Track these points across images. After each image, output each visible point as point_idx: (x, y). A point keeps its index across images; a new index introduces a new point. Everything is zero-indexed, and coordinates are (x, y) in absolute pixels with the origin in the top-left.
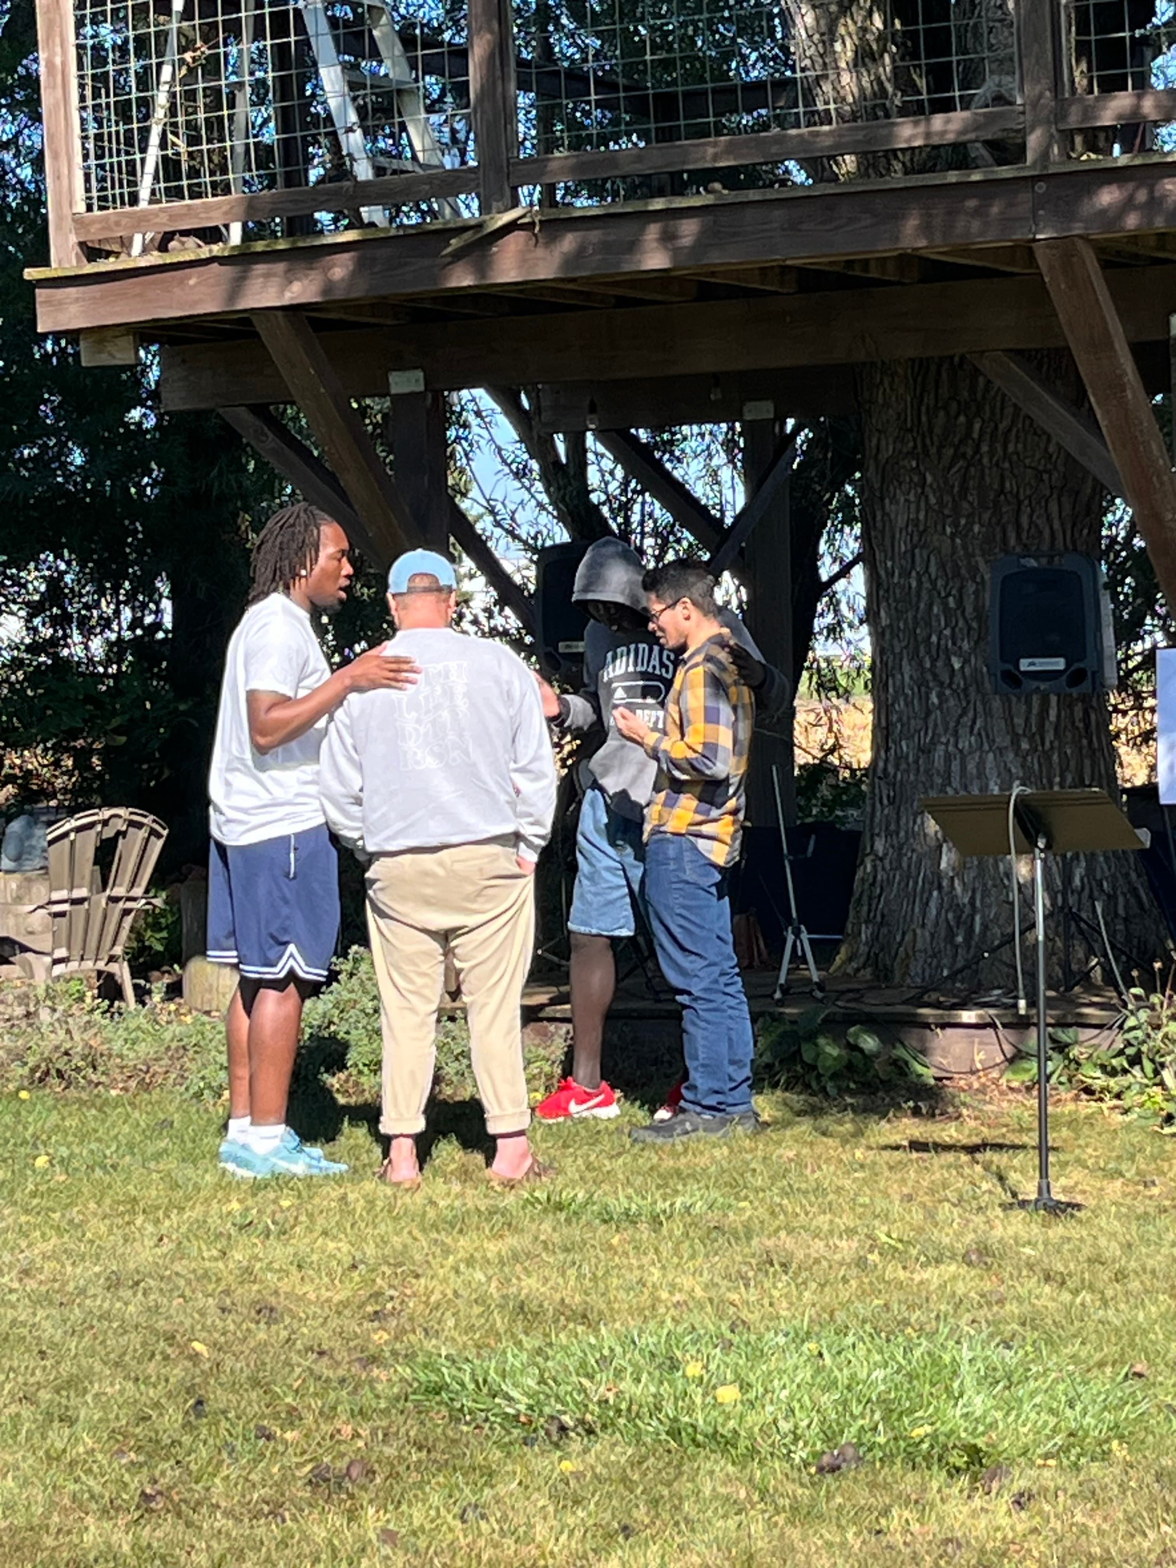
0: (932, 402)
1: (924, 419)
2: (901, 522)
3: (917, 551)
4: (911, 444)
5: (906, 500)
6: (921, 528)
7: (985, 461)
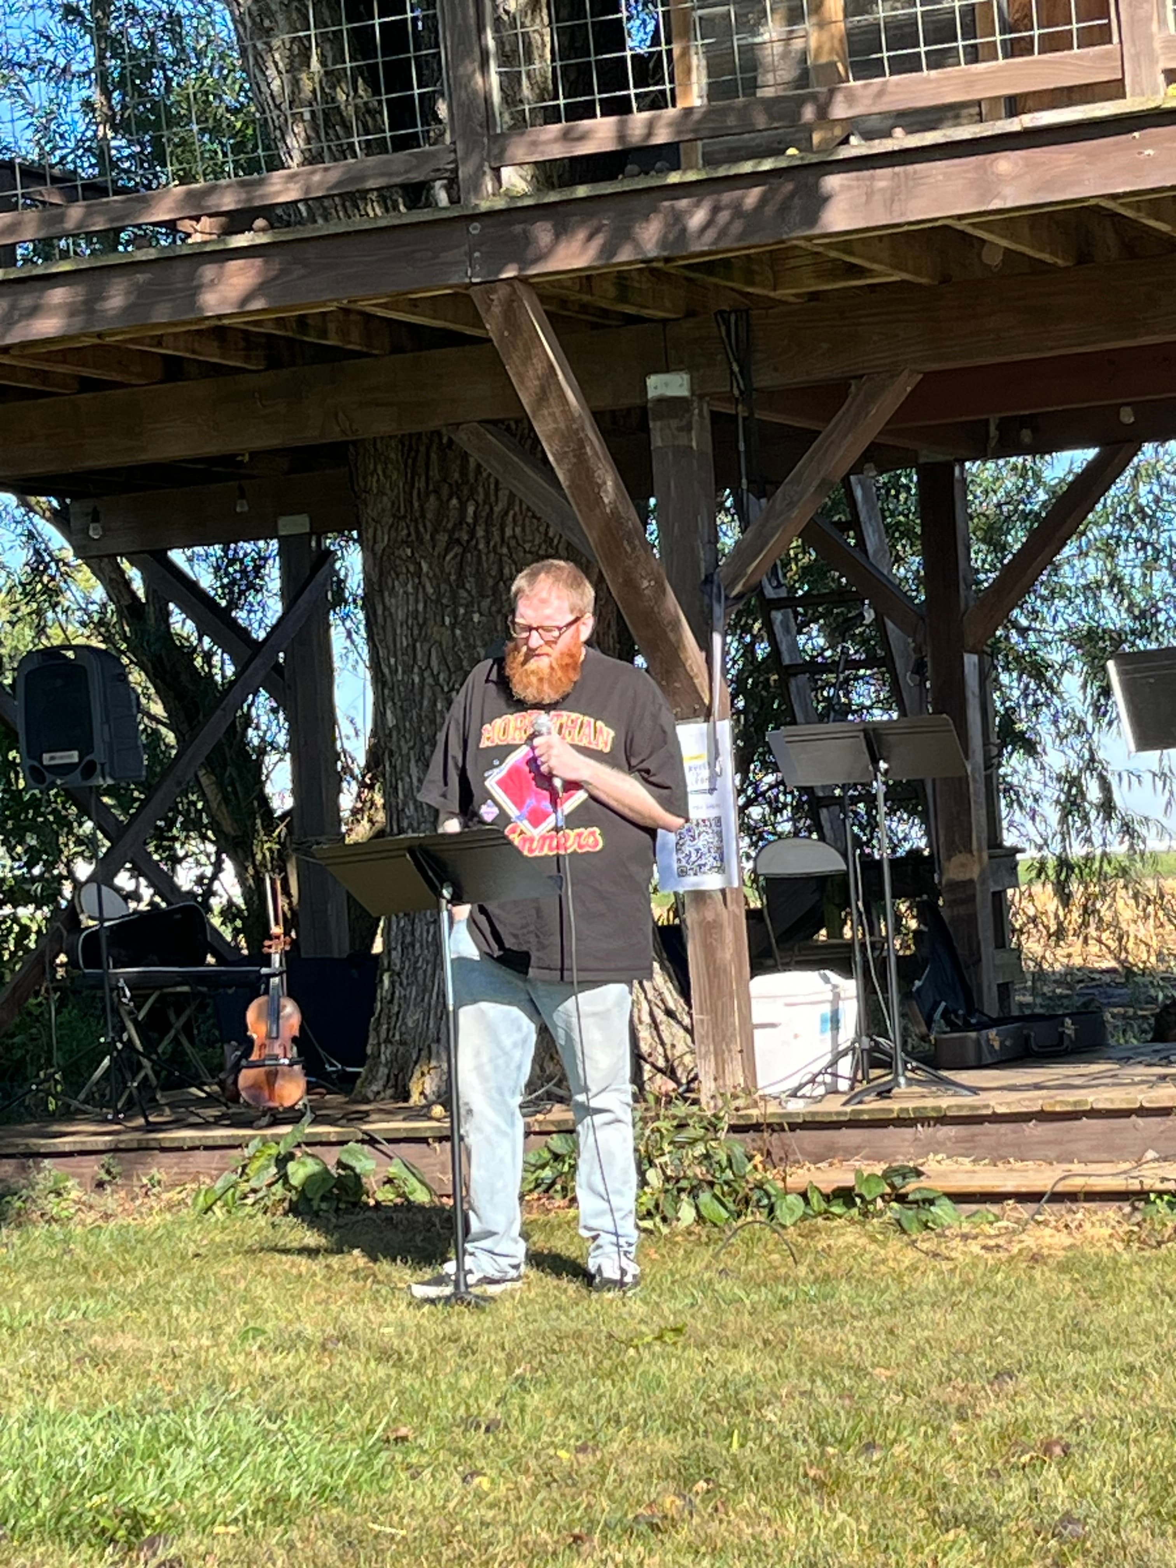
0: (423, 484)
1: (416, 504)
2: (401, 615)
3: (418, 645)
4: (405, 532)
5: (405, 592)
6: (421, 621)
7: (481, 546)
